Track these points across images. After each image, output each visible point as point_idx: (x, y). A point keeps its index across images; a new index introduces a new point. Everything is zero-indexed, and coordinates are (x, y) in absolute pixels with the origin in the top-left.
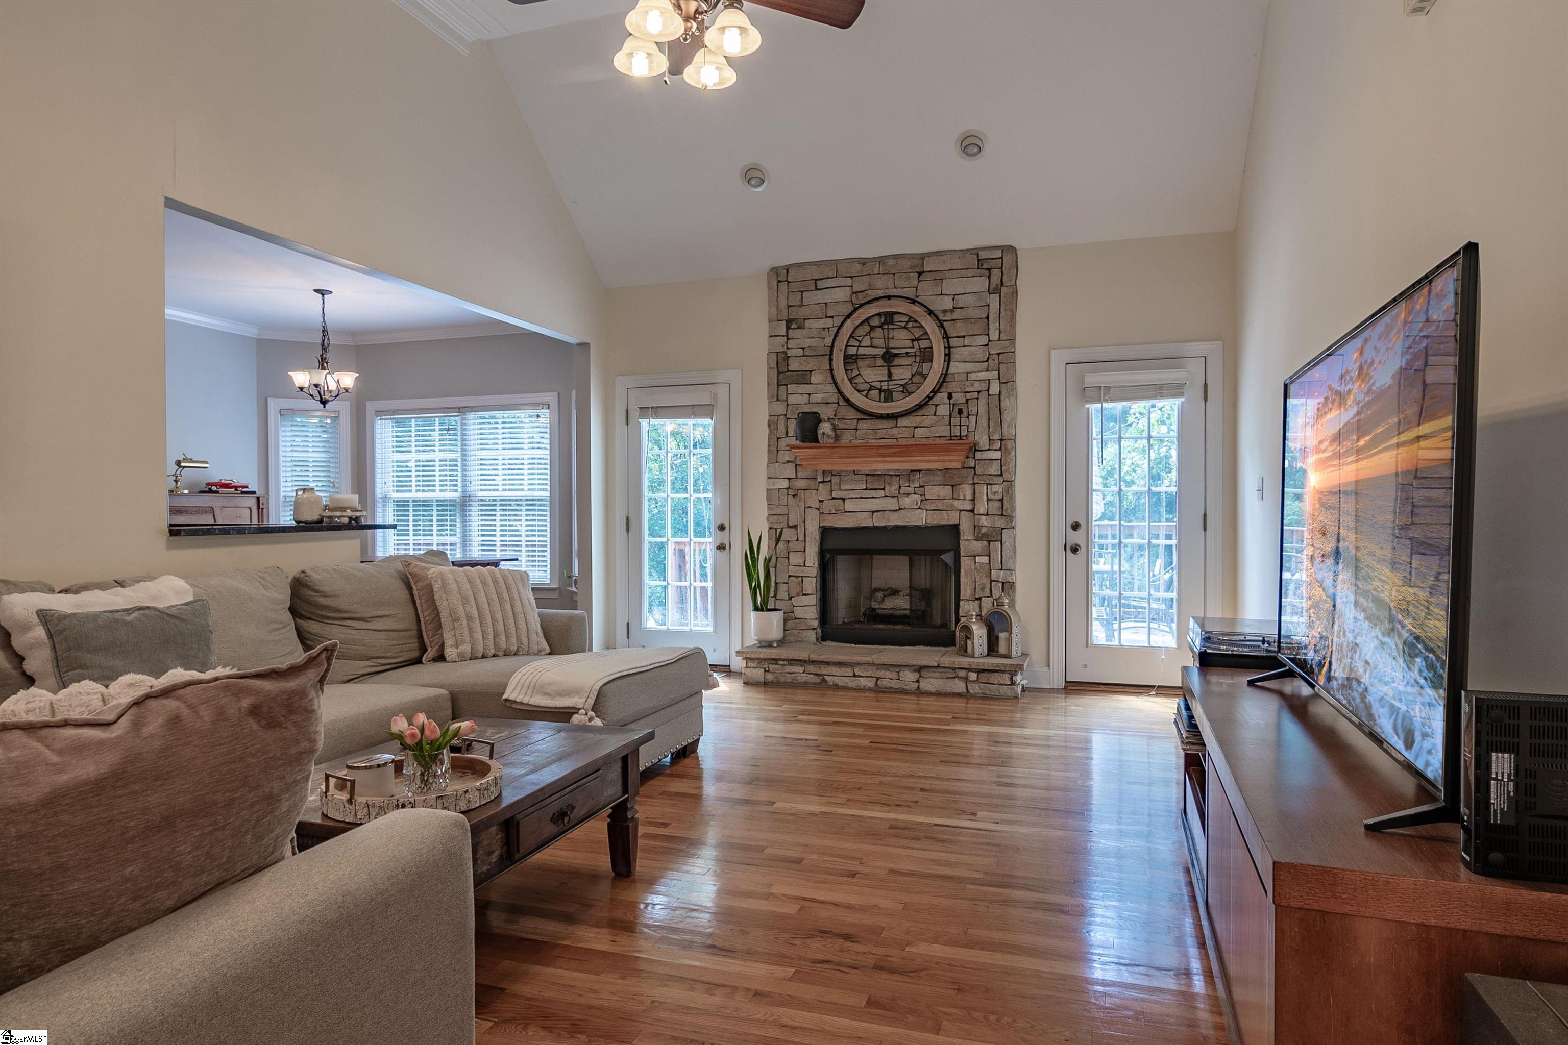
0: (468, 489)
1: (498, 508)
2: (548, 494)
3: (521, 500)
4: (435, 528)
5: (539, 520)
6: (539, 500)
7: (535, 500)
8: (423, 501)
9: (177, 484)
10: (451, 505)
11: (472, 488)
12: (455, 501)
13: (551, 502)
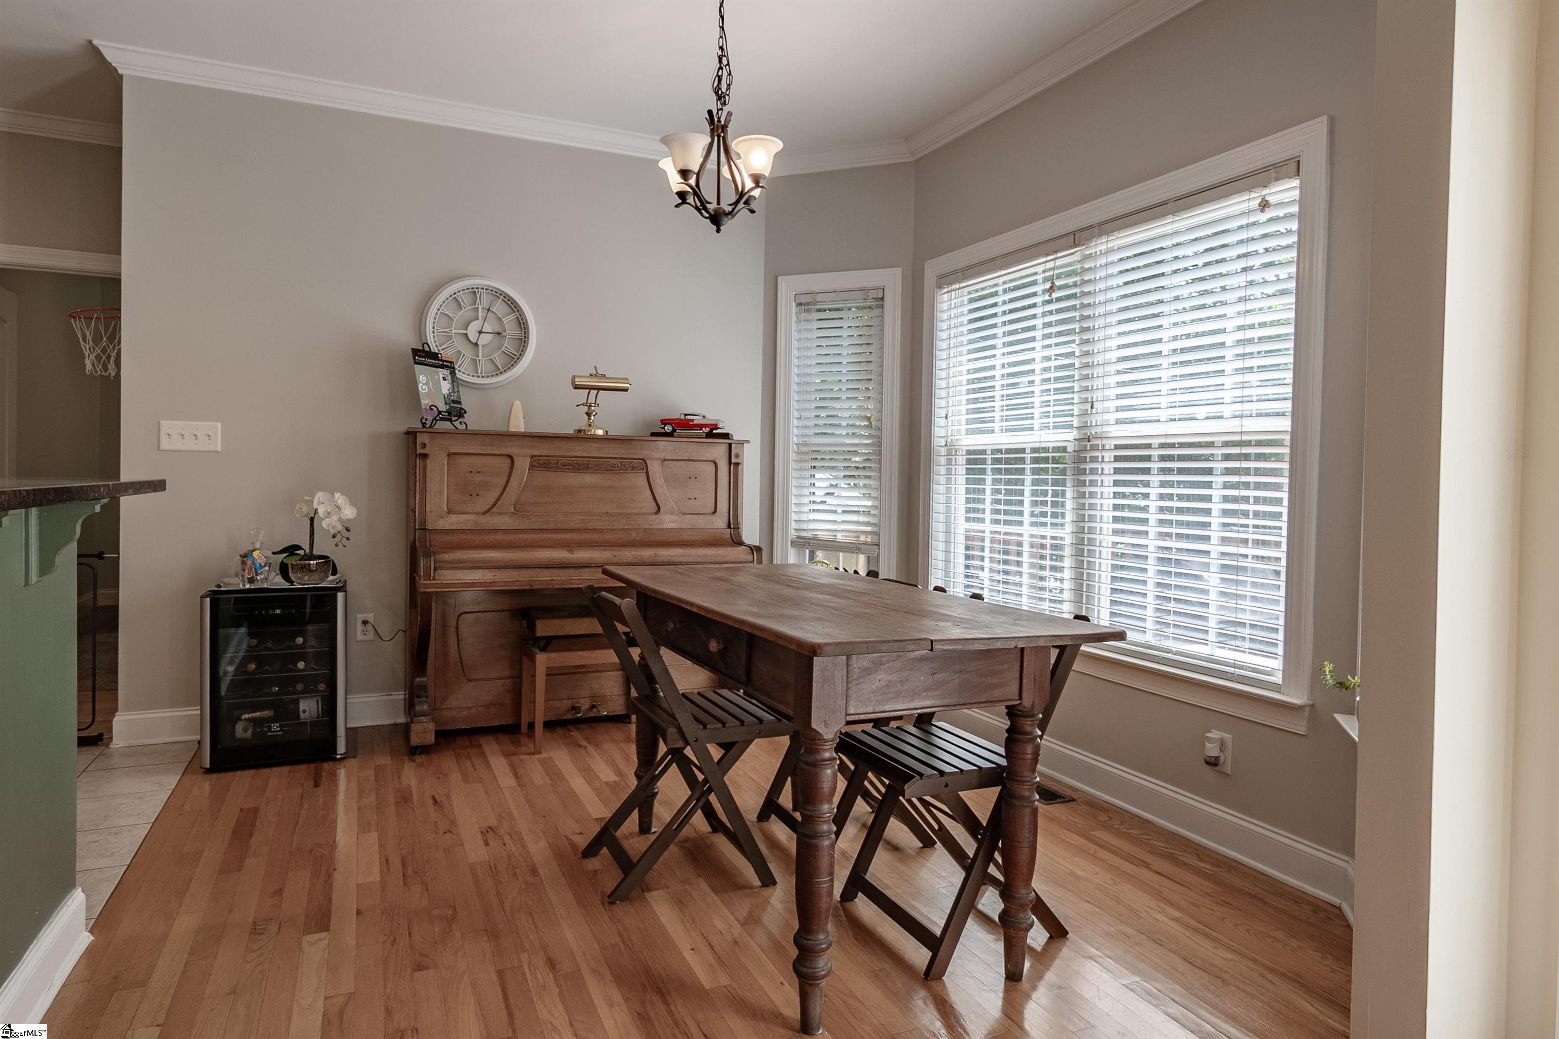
0: (1094, 420)
1: (1155, 466)
2: (1285, 424)
3: (1211, 445)
4: (1027, 508)
5: (1257, 500)
6: (1259, 443)
7: (1248, 444)
8: (1009, 451)
9: (589, 419)
10: (1055, 460)
11: (1099, 419)
12: (1064, 449)
13: (1293, 447)
